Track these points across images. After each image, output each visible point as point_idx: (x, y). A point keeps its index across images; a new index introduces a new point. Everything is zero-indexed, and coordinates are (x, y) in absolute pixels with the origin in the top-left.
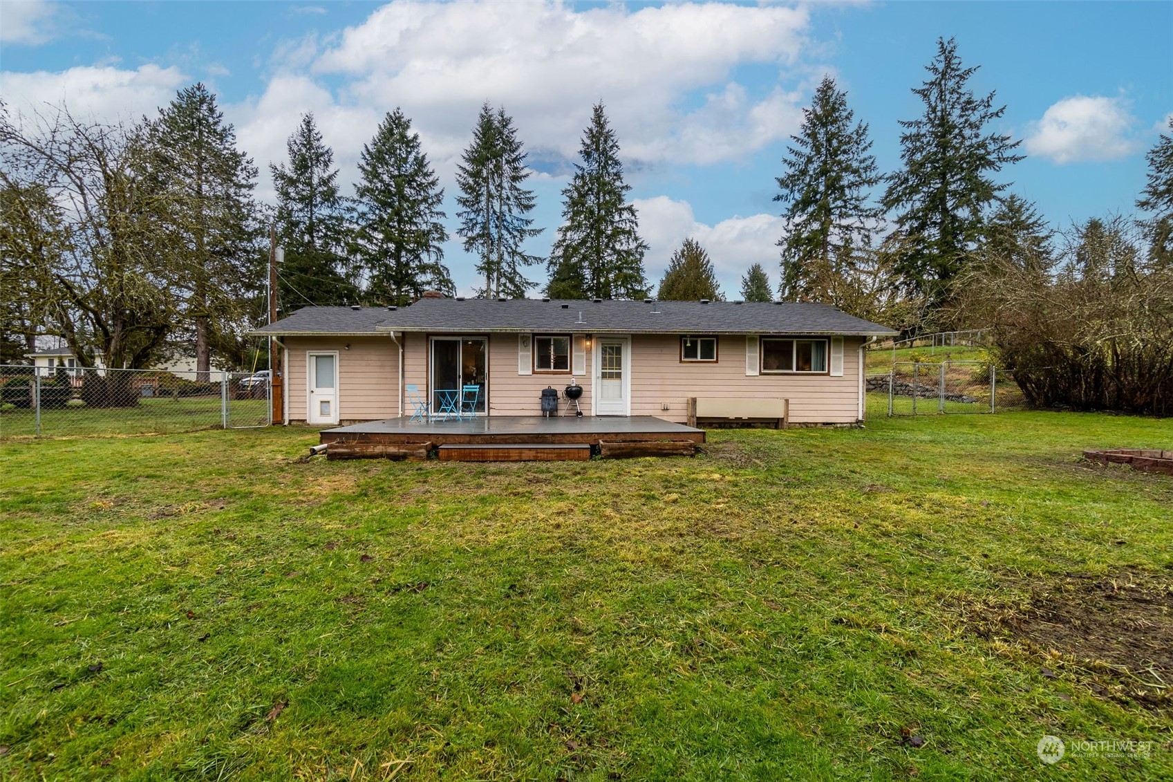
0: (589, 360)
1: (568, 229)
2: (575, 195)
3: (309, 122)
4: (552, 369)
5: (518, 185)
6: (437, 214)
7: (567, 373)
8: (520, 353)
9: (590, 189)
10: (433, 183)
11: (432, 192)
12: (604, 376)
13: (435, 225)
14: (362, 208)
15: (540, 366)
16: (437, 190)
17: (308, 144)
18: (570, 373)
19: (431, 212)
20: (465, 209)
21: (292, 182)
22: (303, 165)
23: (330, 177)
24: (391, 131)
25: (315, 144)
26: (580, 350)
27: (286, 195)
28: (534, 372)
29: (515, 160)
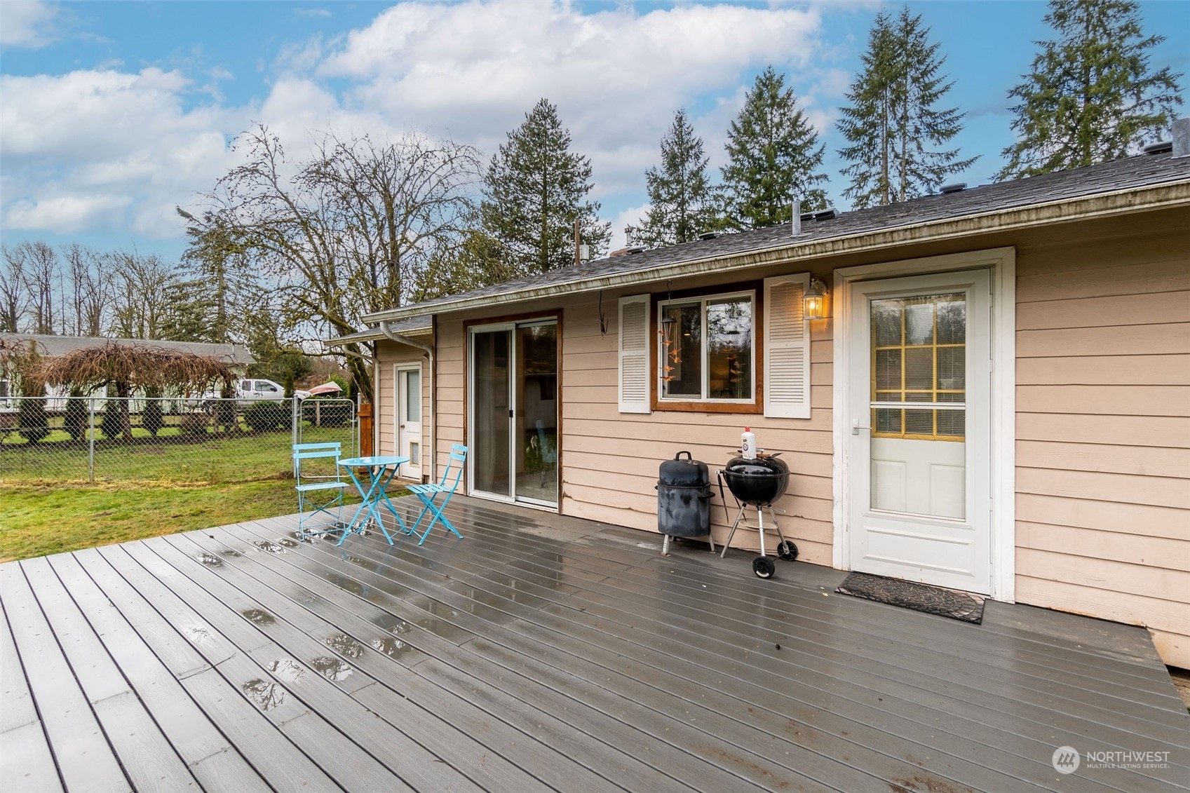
0: (821, 364)
1: (1025, 146)
2: (1037, 89)
3: (681, 118)
4: (704, 398)
5: (932, 107)
6: (817, 178)
7: (746, 411)
8: (622, 354)
9: (1067, 73)
10: (811, 142)
11: (809, 153)
12: (883, 422)
13: (813, 193)
14: (730, 193)
15: (674, 388)
16: (815, 148)
17: (680, 142)
18: (758, 410)
19: (810, 178)
20: (850, 163)
21: (664, 183)
22: (674, 162)
23: (700, 169)
24: (760, 96)
25: (686, 138)
26: (794, 334)
27: (657, 197)
28: (655, 407)
29: (924, 74)
